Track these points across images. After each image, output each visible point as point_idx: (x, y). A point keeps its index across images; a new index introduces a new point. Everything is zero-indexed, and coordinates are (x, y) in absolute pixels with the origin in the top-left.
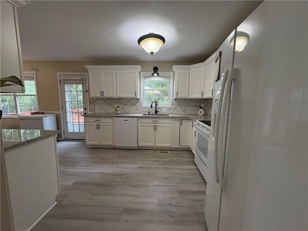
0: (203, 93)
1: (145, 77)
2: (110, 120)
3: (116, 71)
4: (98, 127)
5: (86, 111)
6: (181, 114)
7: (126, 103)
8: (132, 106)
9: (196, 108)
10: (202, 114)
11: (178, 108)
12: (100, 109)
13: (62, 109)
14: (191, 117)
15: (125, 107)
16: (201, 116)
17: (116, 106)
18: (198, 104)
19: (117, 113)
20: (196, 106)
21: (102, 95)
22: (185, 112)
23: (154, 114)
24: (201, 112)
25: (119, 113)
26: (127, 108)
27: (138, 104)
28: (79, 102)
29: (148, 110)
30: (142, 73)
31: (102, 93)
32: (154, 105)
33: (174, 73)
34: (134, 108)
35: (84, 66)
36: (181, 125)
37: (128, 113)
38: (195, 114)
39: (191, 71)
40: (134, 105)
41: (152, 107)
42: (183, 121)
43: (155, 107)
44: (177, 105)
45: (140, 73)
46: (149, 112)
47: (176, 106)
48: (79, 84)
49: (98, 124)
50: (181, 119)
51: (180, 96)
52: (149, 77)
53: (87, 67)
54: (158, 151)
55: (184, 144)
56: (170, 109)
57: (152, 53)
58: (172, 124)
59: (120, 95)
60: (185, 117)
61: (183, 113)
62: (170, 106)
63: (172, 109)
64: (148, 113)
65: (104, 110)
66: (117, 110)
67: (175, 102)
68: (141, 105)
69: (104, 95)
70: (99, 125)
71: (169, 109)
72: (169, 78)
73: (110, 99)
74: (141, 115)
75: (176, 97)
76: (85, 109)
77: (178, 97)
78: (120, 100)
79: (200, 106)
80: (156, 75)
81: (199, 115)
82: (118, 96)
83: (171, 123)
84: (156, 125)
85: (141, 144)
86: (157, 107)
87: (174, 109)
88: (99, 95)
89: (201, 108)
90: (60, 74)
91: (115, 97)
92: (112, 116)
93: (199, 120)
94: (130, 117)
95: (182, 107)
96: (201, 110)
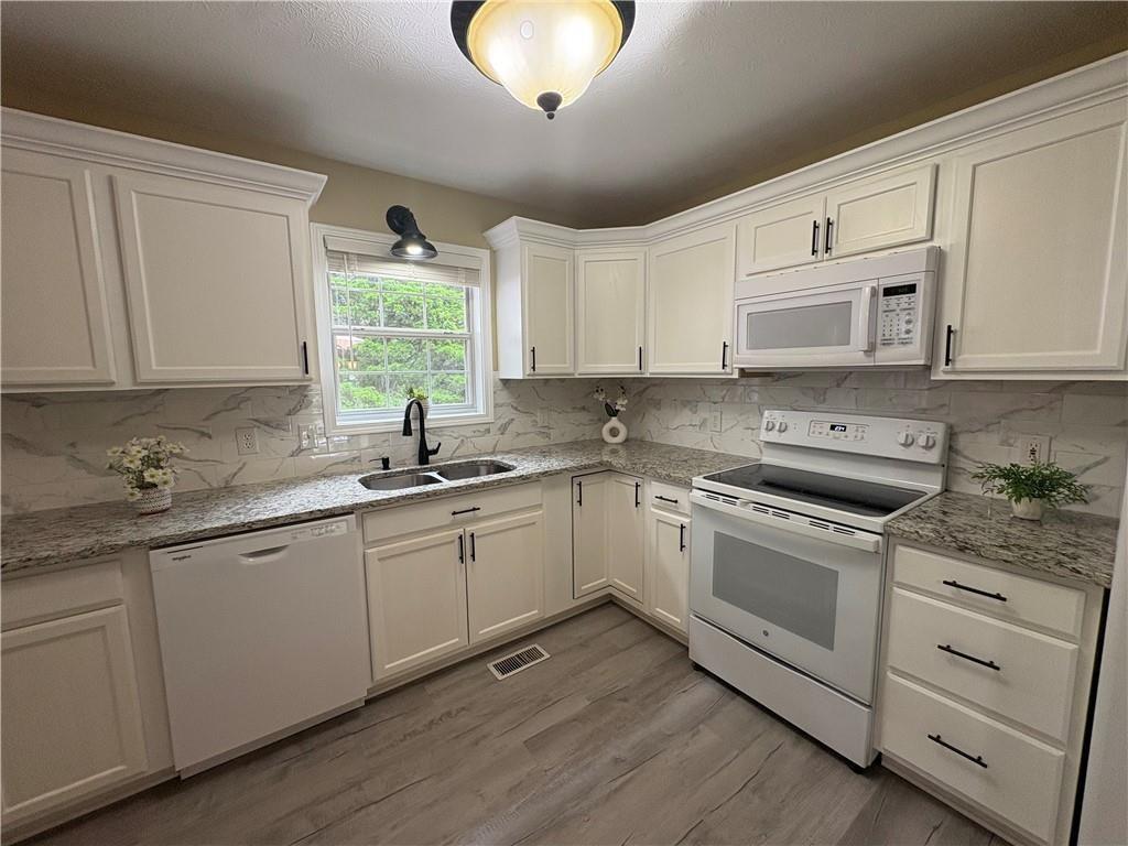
0: (644, 354)
1: (338, 257)
7: (207, 419)
8: (259, 439)
9: (584, 417)
10: (620, 438)
11: (521, 423)
17: (137, 451)
18: (601, 399)
19: (148, 507)
20: (584, 409)
22: (548, 436)
23: (415, 464)
25: (167, 502)
27: (304, 420)
30: (317, 230)
33: (494, 254)
36: (576, 504)
37: (229, 491)
38: (583, 438)
40: (277, 427)
41: (408, 430)
42: (584, 481)
44: (516, 409)
46: (386, 462)
47: (508, 413)
50: (577, 477)
51: (547, 368)
52: (364, 258)
54: (491, 666)
55: (591, 587)
56: (488, 431)
57: (549, 102)
61: (541, 441)
62: (487, 415)
63: (493, 429)
64: (380, 467)
66: (146, 487)
67: (504, 397)
71: (482, 428)
72: (472, 274)
74: (348, 491)
75: (529, 370)
77: (539, 371)
78: (149, 403)
79: (609, 407)
80: (414, 250)
81: (606, 443)
82: (144, 376)
83: (540, 502)
85: (389, 668)
86: (425, 424)
87: (503, 429)
89: (613, 413)
91: (113, 383)
92: (132, 544)
93: (705, 478)
94: (304, 517)
95: (534, 418)
96: (614, 422)
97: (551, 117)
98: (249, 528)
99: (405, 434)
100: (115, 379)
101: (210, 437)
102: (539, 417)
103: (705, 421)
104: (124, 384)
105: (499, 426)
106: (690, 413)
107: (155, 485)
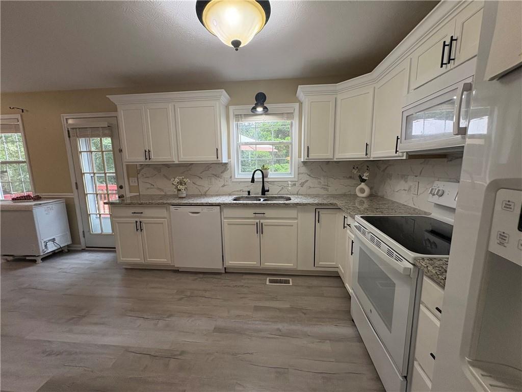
0: (369, 147)
1: (238, 117)
2: (162, 212)
3: (174, 105)
4: (139, 227)
5: (122, 192)
6: (317, 196)
7: (201, 173)
8: (213, 180)
9: (349, 182)
10: (364, 195)
11: (312, 182)
12: (149, 186)
13: (77, 188)
14: (339, 203)
15: (199, 182)
16: (364, 199)
17: (177, 180)
18: (355, 172)
19: (180, 196)
20: (351, 177)
21: (147, 157)
22: (327, 190)
23: (260, 195)
24: (362, 191)
25: (184, 195)
26: (204, 184)
27: (226, 175)
28: (107, 174)
29: (248, 187)
30: (231, 108)
31: (147, 154)
32: (258, 175)
33: (301, 104)
34: (217, 184)
35: (107, 96)
36: (317, 222)
37: (205, 195)
38: (349, 193)
39: (339, 97)
40: (218, 177)
41: (253, 181)
42: (322, 212)
43: (261, 180)
44: (309, 175)
45: (227, 107)
46: (249, 192)
47: (306, 177)
48: (105, 136)
49: (138, 220)
50: (318, 209)
51: (315, 155)
52: (247, 116)
53: (113, 98)
54: (268, 279)
55: (324, 264)
56: (295, 185)
57: (236, 44)
58: (296, 219)
59: (184, 158)
60: (326, 204)
61: (322, 192)
62: (294, 178)
63: (298, 184)
64: (246, 194)
65: (158, 189)
67: (303, 169)
68: (231, 177)
69: (152, 157)
70: (140, 222)
71: (292, 183)
72: (290, 115)
73: (168, 166)
74: (228, 200)
75: (306, 157)
76: (121, 187)
77: (310, 157)
78: (187, 168)
79: (360, 177)
80: (260, 109)
81: (357, 196)
82: (180, 160)
83: (296, 217)
84: (262, 221)
85: (231, 263)
86: (265, 180)
87: (302, 185)
88: (141, 159)
89: (363, 181)
90: (67, 117)
91: (174, 162)
92: (167, 203)
93: (361, 217)
94: (205, 204)
95: (319, 180)
96: (363, 185)
97: (237, 50)
98: (191, 205)
99: (251, 182)
100: (174, 160)
101: (202, 178)
102: (322, 180)
103: (410, 187)
104: (177, 162)
105: (300, 183)
106: (404, 183)
107: (180, 190)
